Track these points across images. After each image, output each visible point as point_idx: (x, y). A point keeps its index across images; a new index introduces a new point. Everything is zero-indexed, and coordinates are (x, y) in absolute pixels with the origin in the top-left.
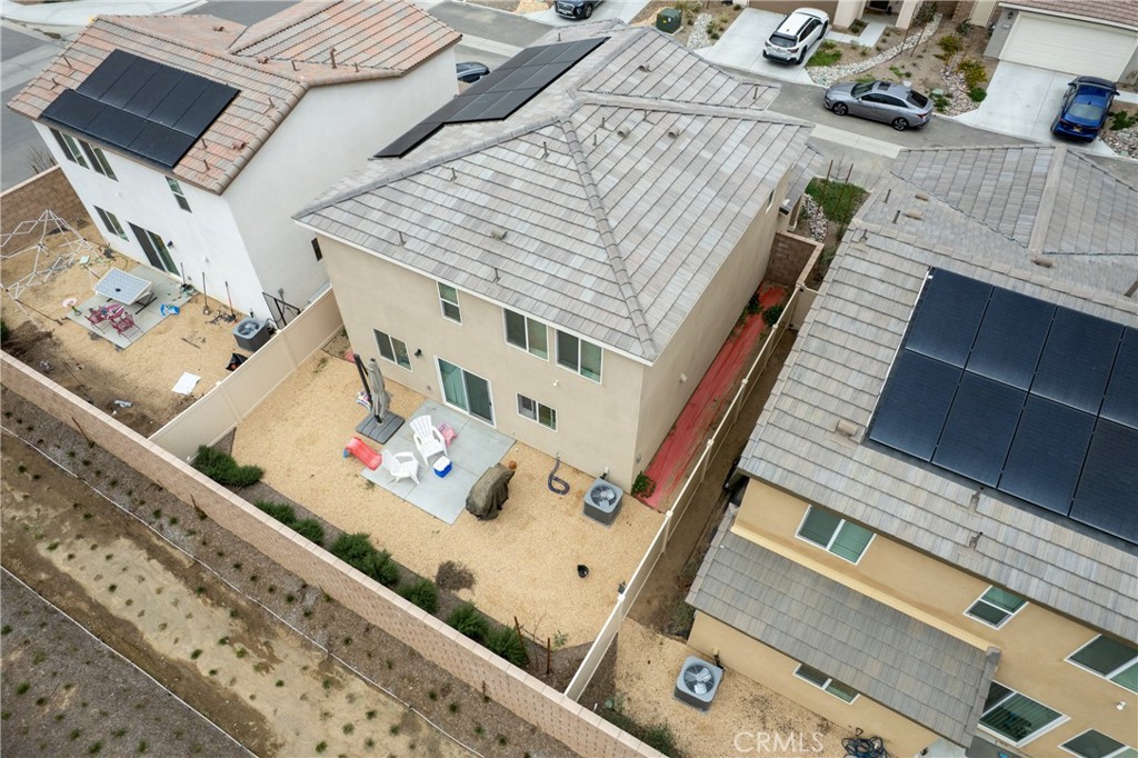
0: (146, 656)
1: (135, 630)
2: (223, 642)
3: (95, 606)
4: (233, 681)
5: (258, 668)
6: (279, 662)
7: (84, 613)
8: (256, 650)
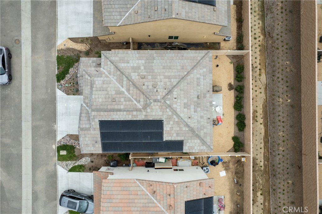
0: (266, 132)
1: (264, 138)
2: (257, 121)
3: (265, 148)
4: (261, 114)
5: (257, 112)
6: (254, 110)
7: (267, 148)
8: (255, 115)
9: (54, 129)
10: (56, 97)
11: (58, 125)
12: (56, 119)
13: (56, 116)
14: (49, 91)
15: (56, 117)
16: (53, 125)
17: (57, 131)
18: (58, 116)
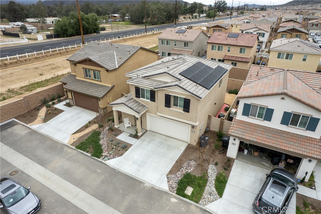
9: (149, 188)
10: (113, 168)
11: (148, 181)
12: (138, 180)
13: (134, 177)
14: (99, 171)
15: (136, 179)
16: (142, 187)
17: (154, 185)
18: (136, 176)
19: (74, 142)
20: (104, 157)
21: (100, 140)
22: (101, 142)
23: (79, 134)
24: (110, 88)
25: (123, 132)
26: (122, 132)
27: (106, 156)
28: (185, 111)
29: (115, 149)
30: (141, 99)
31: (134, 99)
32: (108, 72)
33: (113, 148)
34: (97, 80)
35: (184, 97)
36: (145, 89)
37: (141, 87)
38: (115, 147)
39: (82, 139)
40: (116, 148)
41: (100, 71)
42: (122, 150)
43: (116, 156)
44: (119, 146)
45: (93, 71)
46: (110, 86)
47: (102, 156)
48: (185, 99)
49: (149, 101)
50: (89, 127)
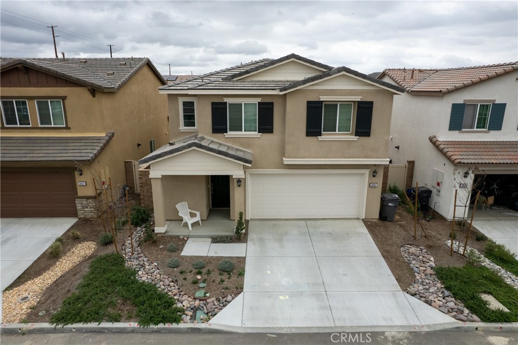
19: (33, 308)
20: (190, 313)
21: (135, 273)
22: (144, 279)
23: (38, 280)
24: (104, 141)
25: (188, 238)
26: (186, 239)
27: (195, 309)
28: (359, 136)
29: (204, 281)
30: (230, 134)
31: (208, 140)
32: (94, 96)
33: (195, 282)
34: (53, 126)
35: (358, 98)
36: (243, 101)
37: (229, 101)
38: (199, 277)
39: (64, 291)
40: (205, 277)
41: (64, 98)
42: (229, 278)
43: (229, 298)
44: (209, 271)
45: (38, 102)
46: (103, 135)
47: (182, 311)
48: (359, 102)
49: (255, 134)
50: (65, 253)
